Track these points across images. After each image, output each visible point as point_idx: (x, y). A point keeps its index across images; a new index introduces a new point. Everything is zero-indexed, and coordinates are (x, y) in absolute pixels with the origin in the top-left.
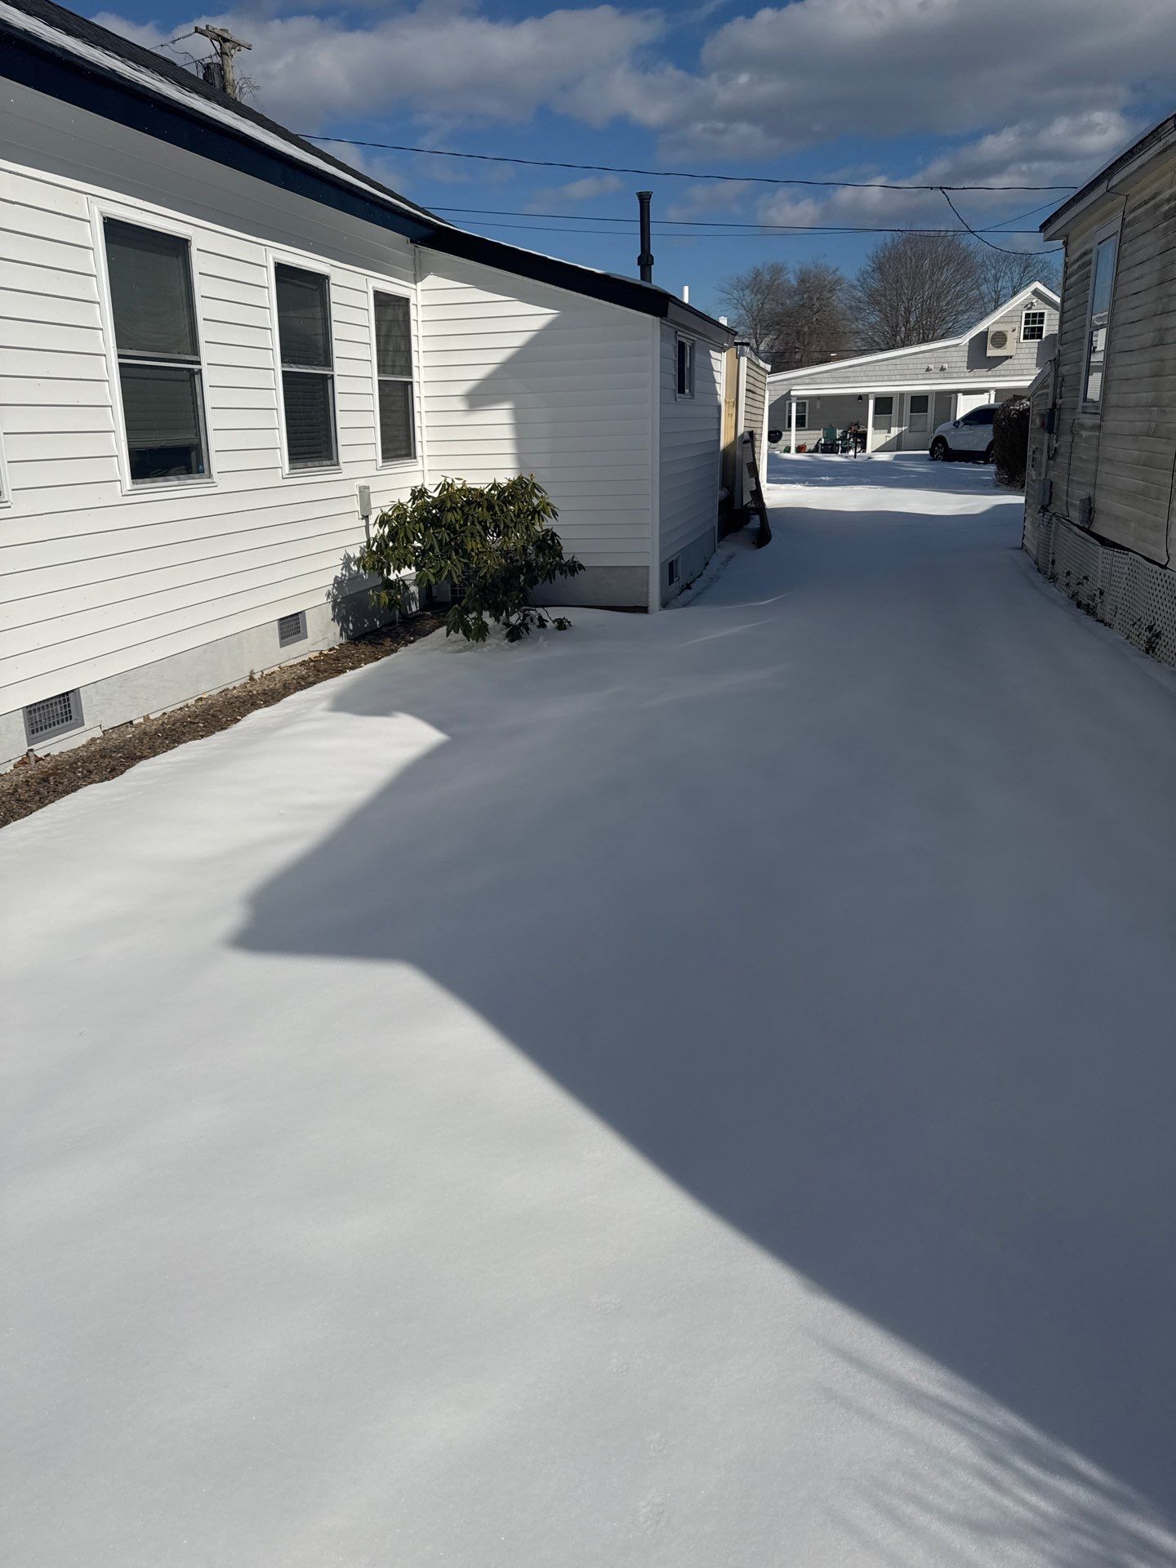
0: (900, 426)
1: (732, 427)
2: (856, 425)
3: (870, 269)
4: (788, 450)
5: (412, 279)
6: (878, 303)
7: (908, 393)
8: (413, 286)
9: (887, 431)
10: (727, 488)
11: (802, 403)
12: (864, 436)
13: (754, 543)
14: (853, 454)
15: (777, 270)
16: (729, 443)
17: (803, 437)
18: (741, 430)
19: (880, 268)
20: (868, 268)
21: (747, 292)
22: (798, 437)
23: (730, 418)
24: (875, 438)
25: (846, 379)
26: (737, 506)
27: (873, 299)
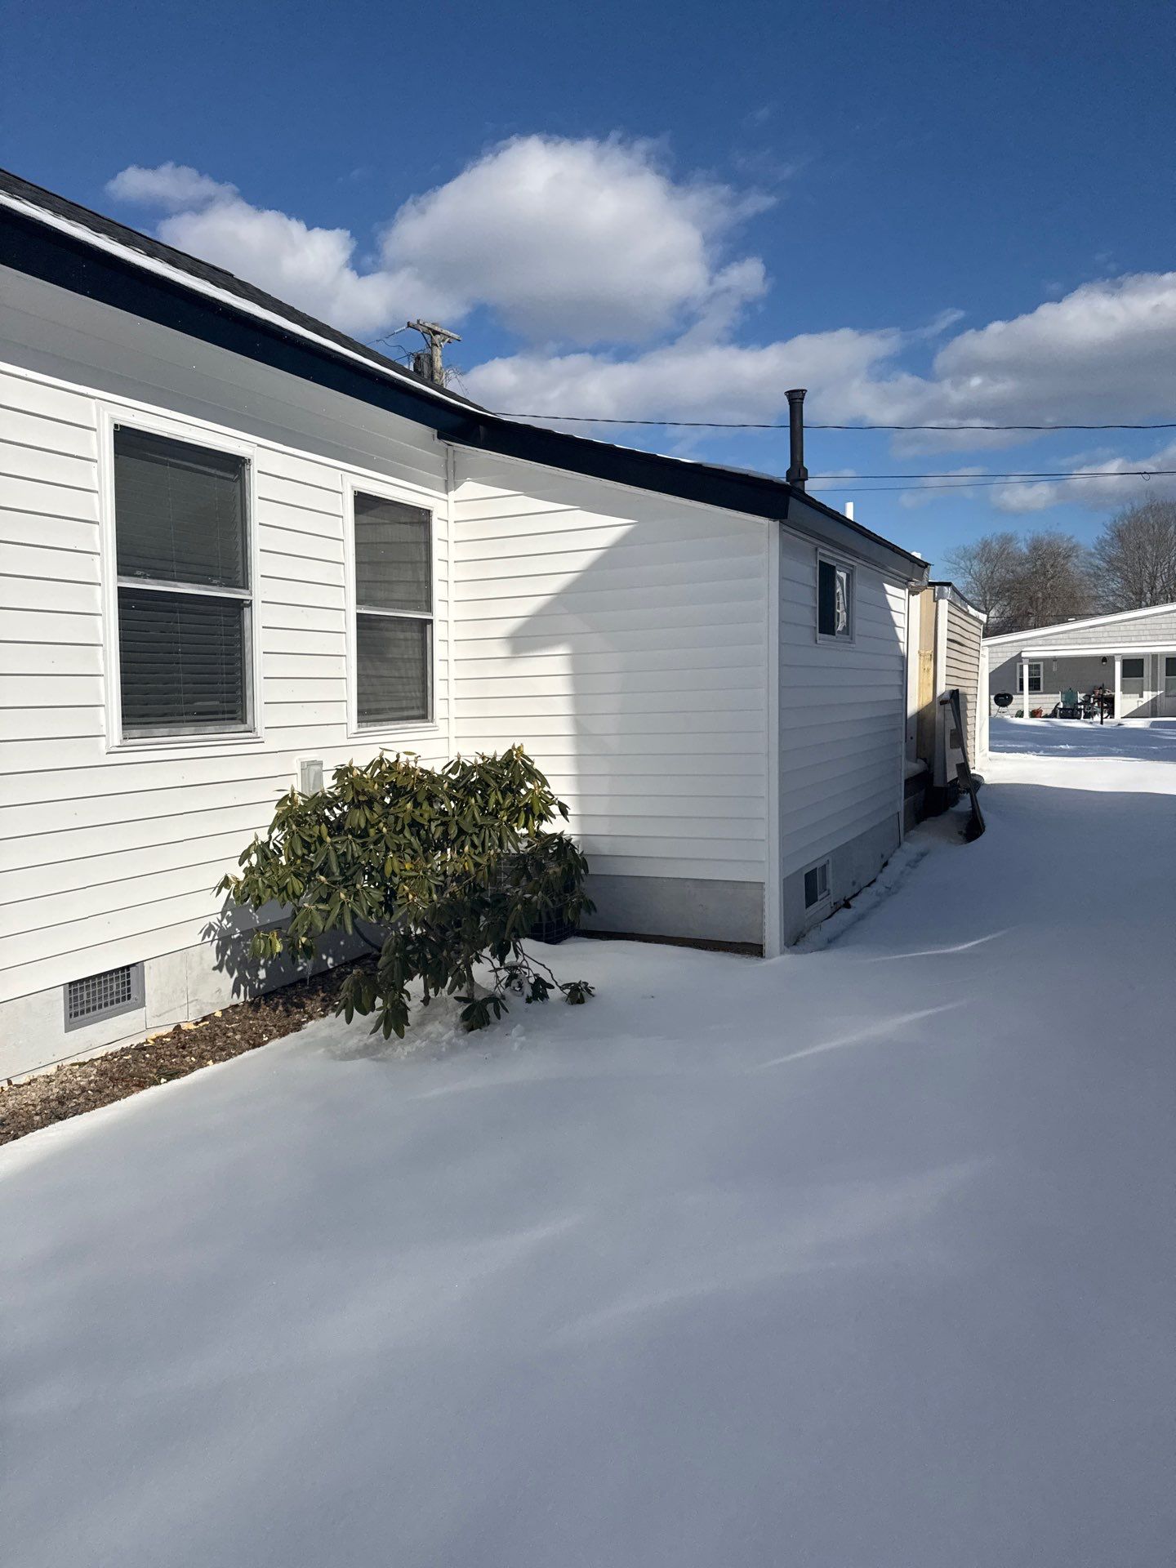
0: (1154, 689)
1: (929, 685)
2: (1101, 688)
3: (1108, 537)
4: (1020, 714)
5: (443, 488)
6: (1118, 569)
7: (1162, 654)
8: (443, 496)
9: (1138, 695)
10: (925, 760)
11: (1035, 666)
12: (1111, 700)
13: (960, 833)
14: (1099, 720)
15: (1007, 540)
16: (925, 705)
17: (1036, 701)
18: (942, 688)
19: (1120, 536)
20: (1106, 536)
21: (975, 562)
22: (1032, 701)
23: (926, 674)
24: (1125, 703)
25: (1086, 640)
26: (938, 783)
27: (1113, 565)
